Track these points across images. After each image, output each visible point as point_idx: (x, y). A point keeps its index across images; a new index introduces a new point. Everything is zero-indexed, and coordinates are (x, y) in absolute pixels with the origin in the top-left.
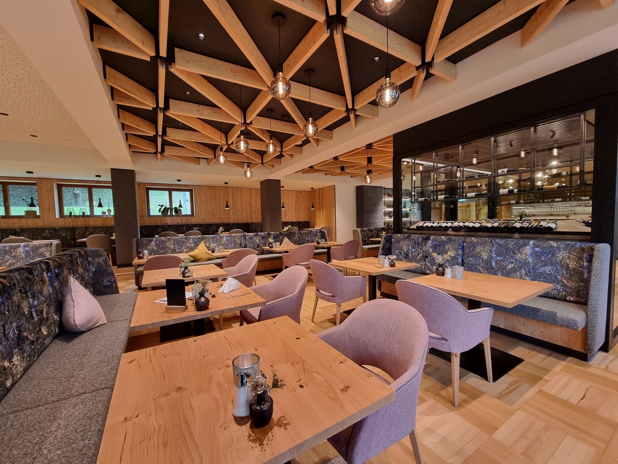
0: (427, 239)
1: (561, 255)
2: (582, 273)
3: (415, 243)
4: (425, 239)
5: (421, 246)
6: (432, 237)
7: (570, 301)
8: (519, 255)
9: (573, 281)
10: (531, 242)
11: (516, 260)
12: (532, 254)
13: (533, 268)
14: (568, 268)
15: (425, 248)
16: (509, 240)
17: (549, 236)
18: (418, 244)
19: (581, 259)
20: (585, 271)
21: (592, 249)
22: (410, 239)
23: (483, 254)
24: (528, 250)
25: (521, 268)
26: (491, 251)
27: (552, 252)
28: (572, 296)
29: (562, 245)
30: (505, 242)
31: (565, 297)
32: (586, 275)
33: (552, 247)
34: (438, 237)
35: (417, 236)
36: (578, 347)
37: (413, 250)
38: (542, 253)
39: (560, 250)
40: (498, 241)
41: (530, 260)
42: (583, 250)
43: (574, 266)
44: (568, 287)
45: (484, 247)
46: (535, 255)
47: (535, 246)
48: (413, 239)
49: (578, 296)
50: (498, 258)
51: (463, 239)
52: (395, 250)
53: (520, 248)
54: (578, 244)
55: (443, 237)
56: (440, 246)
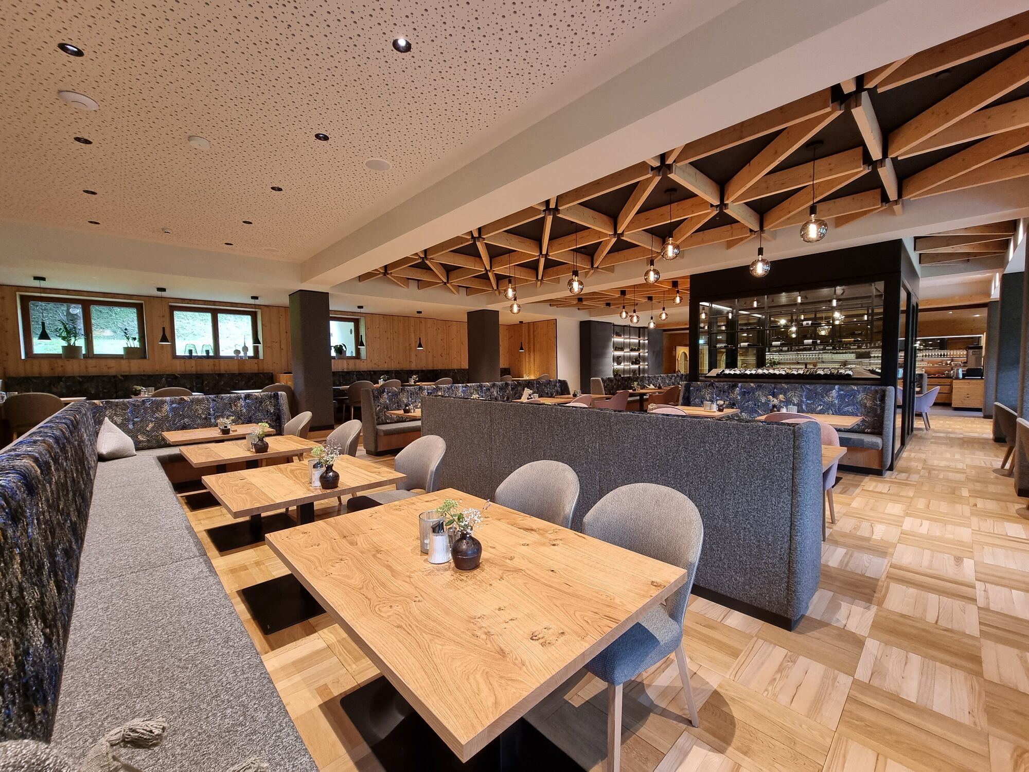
0: (735, 386)
1: (860, 396)
2: (876, 410)
3: (720, 391)
4: (732, 387)
5: (727, 394)
6: (740, 385)
7: (867, 433)
8: (827, 398)
9: (869, 416)
10: (837, 387)
11: (824, 402)
12: (837, 396)
13: (839, 408)
14: (866, 406)
15: (732, 396)
16: (818, 386)
17: (850, 382)
18: (724, 392)
19: (875, 399)
20: (878, 408)
21: (884, 392)
22: (713, 387)
23: (793, 398)
24: (834, 393)
25: (829, 409)
26: (802, 396)
27: (854, 394)
28: (869, 429)
29: (861, 388)
30: (814, 387)
31: (864, 429)
32: (879, 411)
33: (854, 390)
34: (747, 384)
35: (722, 384)
36: (876, 466)
37: (718, 398)
38: (845, 396)
39: (859, 393)
40: (808, 386)
41: (836, 402)
42: (876, 391)
43: (870, 405)
44: (867, 422)
45: (795, 393)
46: (840, 397)
47: (840, 390)
48: (717, 387)
49: (874, 428)
50: (808, 401)
51: (773, 385)
52: (695, 399)
53: (827, 392)
54: (873, 388)
55: (752, 384)
56: (749, 393)
